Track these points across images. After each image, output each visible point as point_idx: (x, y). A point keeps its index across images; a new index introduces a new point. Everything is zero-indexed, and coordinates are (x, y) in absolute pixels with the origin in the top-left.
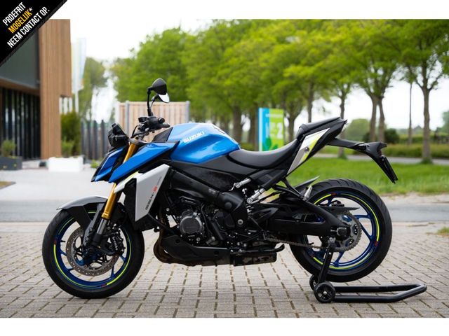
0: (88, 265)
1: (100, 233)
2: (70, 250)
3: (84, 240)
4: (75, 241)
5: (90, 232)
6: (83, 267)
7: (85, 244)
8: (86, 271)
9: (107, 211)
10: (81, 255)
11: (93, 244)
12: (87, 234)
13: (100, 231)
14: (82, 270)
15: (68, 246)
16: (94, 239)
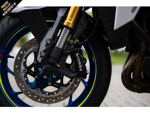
0: (42, 89)
1: (61, 47)
2: (19, 68)
3: (39, 56)
4: (26, 58)
5: (47, 45)
6: (34, 91)
7: (39, 60)
8: (39, 97)
9: (71, 17)
10: (33, 76)
11: (51, 60)
12: (43, 47)
13: (60, 44)
14: (33, 94)
15: (17, 63)
16: (52, 55)
